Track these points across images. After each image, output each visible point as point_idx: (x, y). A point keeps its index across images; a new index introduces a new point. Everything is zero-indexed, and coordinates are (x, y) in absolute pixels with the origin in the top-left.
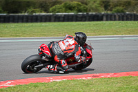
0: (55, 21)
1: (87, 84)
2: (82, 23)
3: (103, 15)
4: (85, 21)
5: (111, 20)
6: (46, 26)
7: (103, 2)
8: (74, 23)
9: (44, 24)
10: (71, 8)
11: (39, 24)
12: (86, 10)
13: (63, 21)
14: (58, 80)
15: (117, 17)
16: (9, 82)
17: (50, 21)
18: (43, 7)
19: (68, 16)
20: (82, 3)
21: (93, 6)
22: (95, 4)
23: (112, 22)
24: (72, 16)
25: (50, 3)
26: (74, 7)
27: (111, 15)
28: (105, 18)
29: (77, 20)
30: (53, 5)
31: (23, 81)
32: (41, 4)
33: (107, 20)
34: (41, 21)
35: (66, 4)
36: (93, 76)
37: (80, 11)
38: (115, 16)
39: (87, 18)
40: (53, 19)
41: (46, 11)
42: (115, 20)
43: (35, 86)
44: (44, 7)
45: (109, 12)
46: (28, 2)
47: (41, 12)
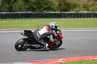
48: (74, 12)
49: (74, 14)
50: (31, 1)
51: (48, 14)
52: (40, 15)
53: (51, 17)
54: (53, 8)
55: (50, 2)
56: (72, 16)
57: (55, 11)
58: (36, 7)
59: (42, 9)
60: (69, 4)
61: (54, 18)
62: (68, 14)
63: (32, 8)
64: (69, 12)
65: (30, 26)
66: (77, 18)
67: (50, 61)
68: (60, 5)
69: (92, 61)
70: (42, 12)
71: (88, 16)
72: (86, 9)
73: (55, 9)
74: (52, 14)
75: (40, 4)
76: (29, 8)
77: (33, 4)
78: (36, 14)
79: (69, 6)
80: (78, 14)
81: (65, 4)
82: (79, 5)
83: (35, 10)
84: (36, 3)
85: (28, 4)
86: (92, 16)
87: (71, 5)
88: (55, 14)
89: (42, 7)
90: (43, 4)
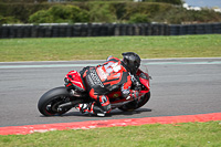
0: (37, 36)
1: (89, 137)
2: (81, 39)
3: (115, 26)
5: (127, 34)
6: (23, 44)
7: (115, 6)
8: (68, 39)
9: (20, 41)
10: (63, 16)
11: (11, 41)
12: (87, 19)
13: (51, 36)
15: (137, 30)
17: (29, 36)
18: (18, 14)
19: (59, 28)
20: (82, 7)
21: (99, 12)
22: (102, 9)
23: (129, 37)
24: (66, 28)
25: (30, 7)
26: (68, 14)
27: (128, 27)
28: (117, 32)
29: (72, 35)
30: (35, 11)
32: (16, 9)
33: (121, 34)
34: (16, 37)
35: (55, 9)
36: (99, 124)
37: (77, 20)
38: (134, 28)
39: (90, 31)
40: (34, 33)
41: (24, 20)
42: (134, 34)
43: (6, 141)
44: (21, 14)
45: (124, 22)
47: (16, 22)
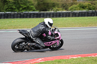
4: (94, 16)
14: (74, 58)
16: (40, 59)
31: (50, 58)
46: (54, 3)
48: (52, 12)
49: (53, 14)
50: (10, 2)
51: (27, 14)
52: (19, 15)
53: (30, 17)
54: (32, 8)
55: (29, 2)
56: (51, 15)
57: (34, 11)
58: (14, 7)
59: (21, 9)
60: (48, 4)
61: (33, 17)
62: (47, 13)
63: (11, 8)
64: (48, 12)
65: (8, 26)
66: (56, 17)
67: (29, 61)
68: (39, 5)
69: (71, 60)
70: (21, 12)
71: (67, 15)
72: (65, 8)
73: (34, 9)
74: (31, 14)
75: (18, 4)
76: (7, 8)
77: (12, 5)
78: (15, 14)
79: (48, 6)
80: (57, 13)
81: (44, 4)
82: (58, 5)
83: (14, 10)
84: (15, 3)
85: (7, 4)
86: (71, 15)
87: (50, 5)
88: (34, 14)
89: (20, 7)
90: (22, 4)
